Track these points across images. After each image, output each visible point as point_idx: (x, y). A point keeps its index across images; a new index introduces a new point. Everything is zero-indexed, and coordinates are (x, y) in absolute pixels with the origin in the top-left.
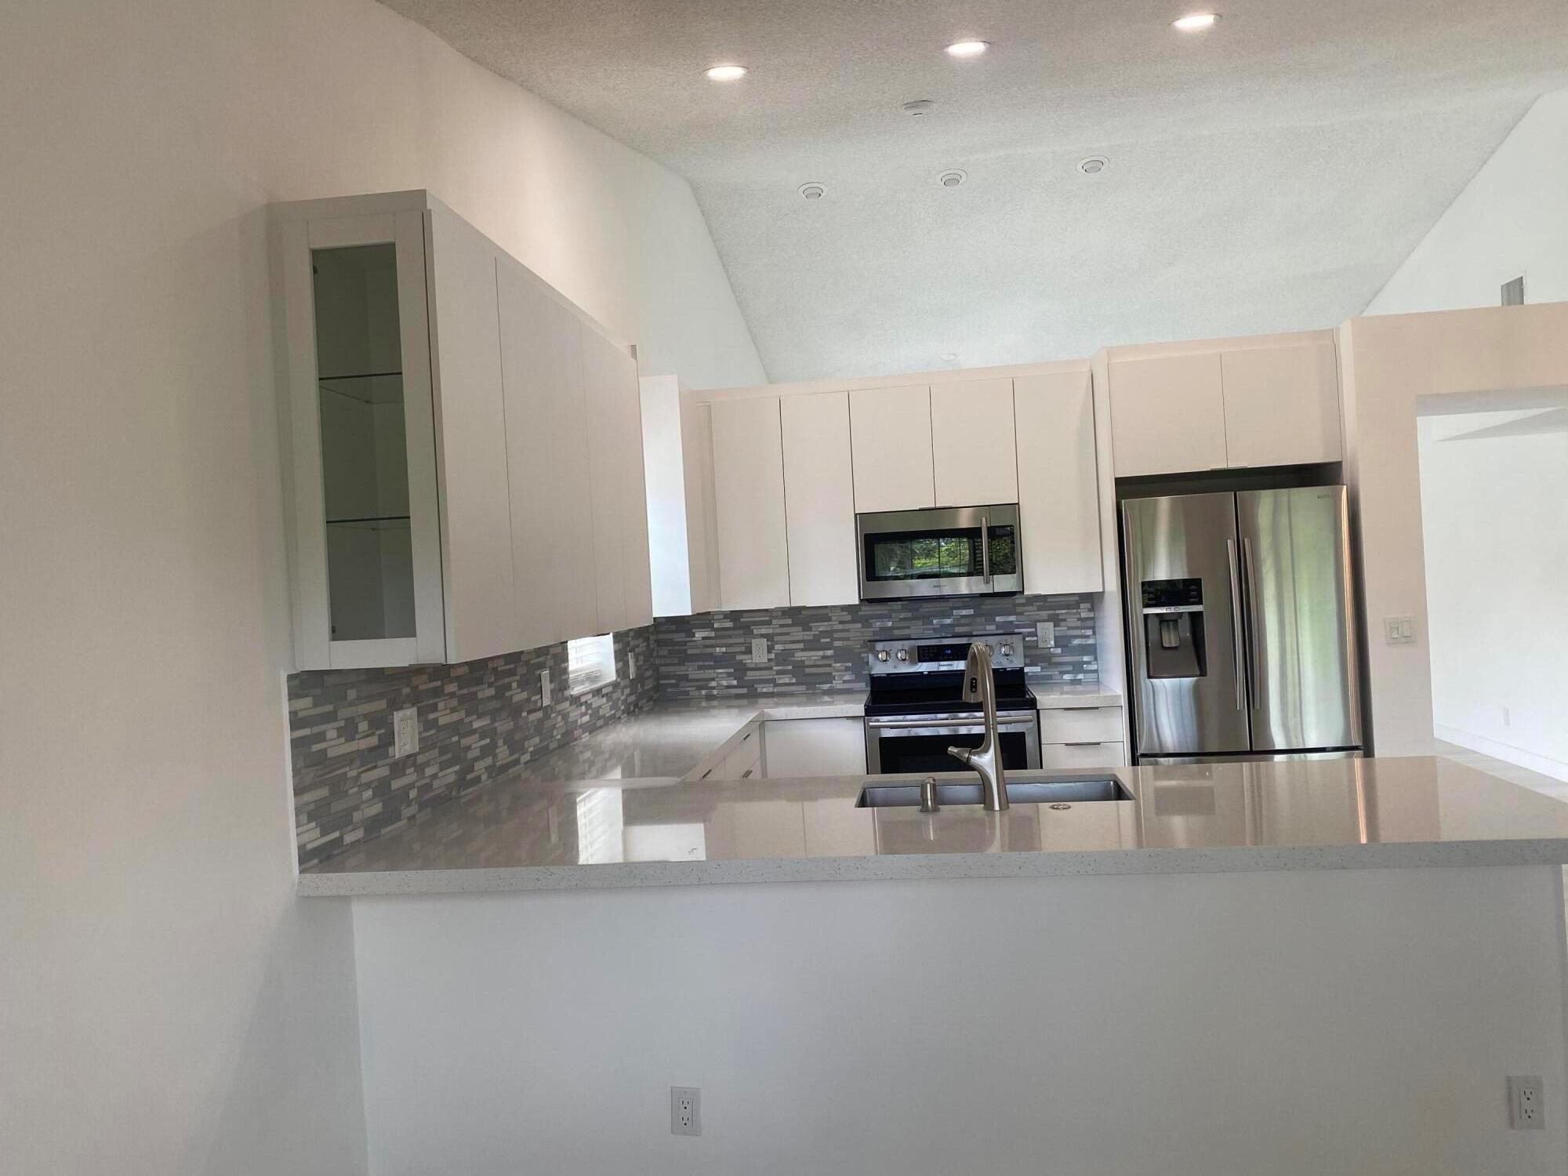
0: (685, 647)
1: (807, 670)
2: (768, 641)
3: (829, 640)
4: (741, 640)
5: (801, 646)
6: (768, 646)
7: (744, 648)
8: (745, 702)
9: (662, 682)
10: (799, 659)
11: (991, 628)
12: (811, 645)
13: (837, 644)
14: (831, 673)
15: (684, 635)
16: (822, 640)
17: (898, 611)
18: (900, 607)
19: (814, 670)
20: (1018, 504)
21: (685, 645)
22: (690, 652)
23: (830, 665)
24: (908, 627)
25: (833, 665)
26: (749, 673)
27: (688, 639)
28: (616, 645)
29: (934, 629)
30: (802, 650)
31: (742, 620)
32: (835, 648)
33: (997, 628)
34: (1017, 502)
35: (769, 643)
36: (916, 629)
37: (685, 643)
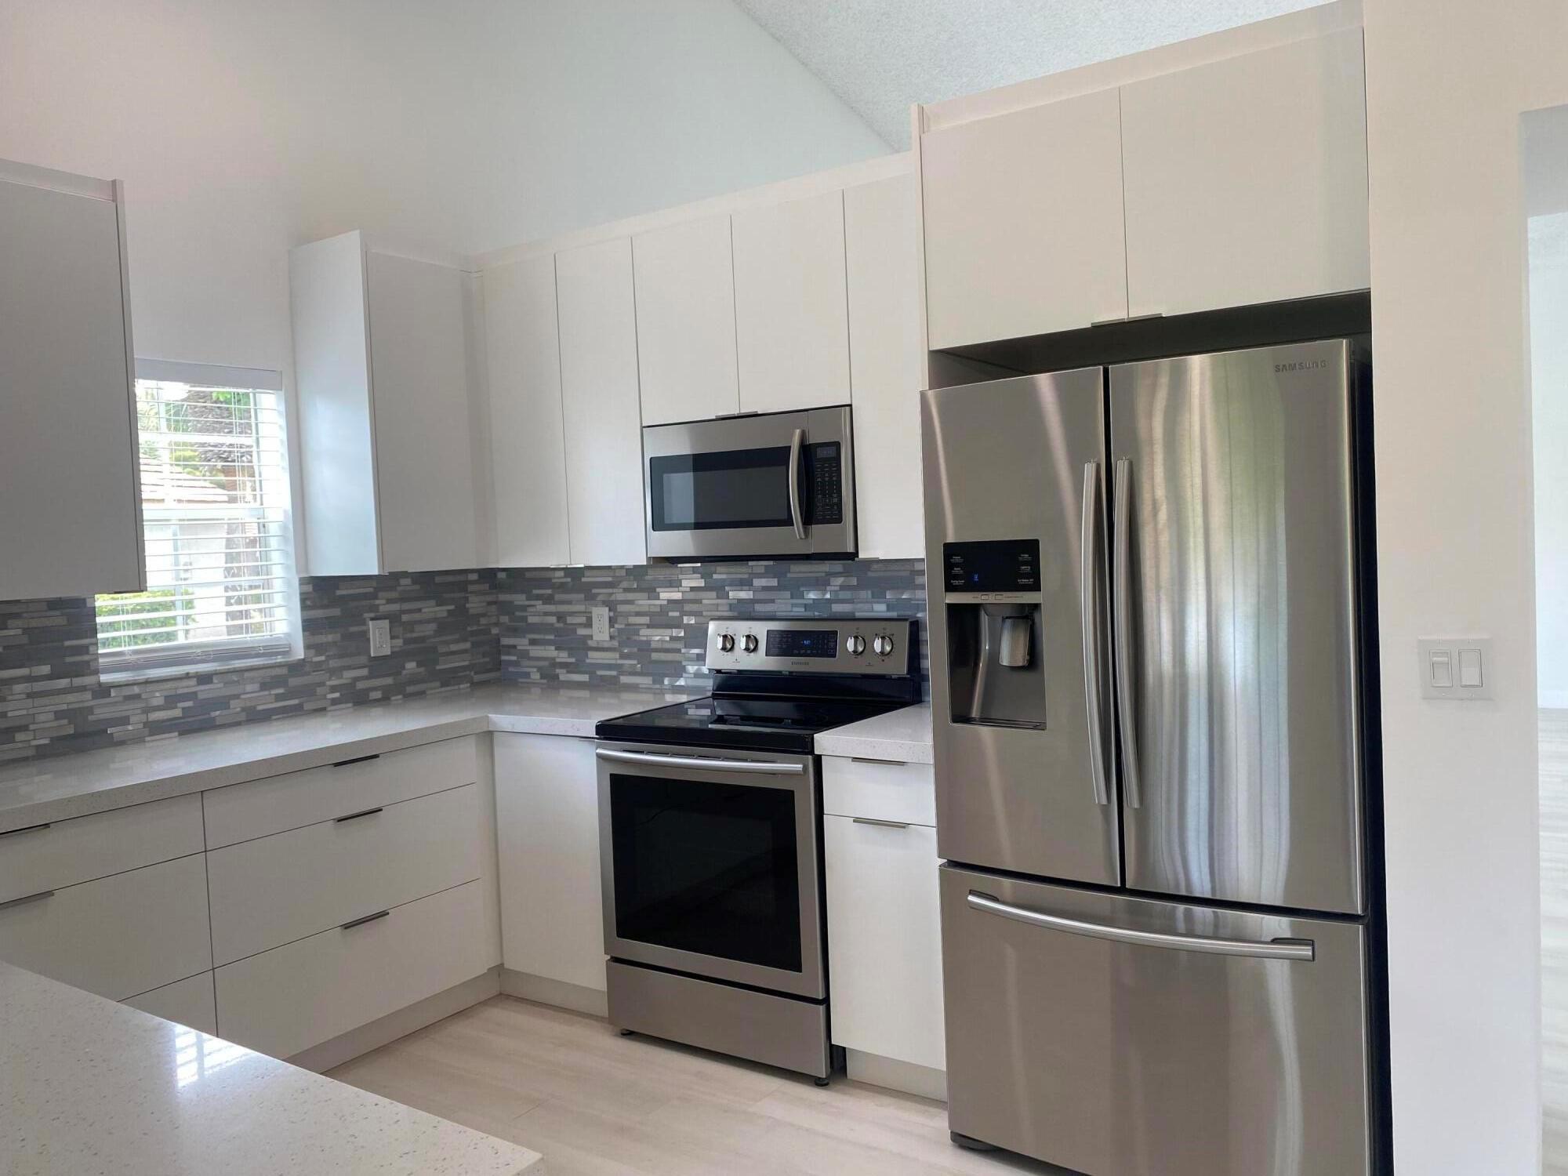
0: (524, 614)
1: (655, 656)
2: (610, 610)
3: (677, 614)
4: (582, 608)
5: (646, 620)
6: (610, 618)
7: (584, 618)
8: (585, 694)
9: (504, 658)
10: (645, 639)
11: (880, 609)
12: (660, 619)
13: (686, 620)
14: (681, 662)
15: (524, 597)
16: (671, 614)
17: (760, 576)
18: (763, 570)
19: (663, 656)
20: (850, 406)
21: (526, 611)
22: (531, 620)
23: (679, 651)
24: (773, 601)
25: (683, 651)
26: (591, 654)
27: (527, 603)
28: (305, 612)
29: (806, 606)
30: (648, 626)
31: (583, 580)
32: (687, 627)
33: (889, 609)
34: (849, 403)
35: (612, 614)
36: (784, 604)
37: (524, 608)
